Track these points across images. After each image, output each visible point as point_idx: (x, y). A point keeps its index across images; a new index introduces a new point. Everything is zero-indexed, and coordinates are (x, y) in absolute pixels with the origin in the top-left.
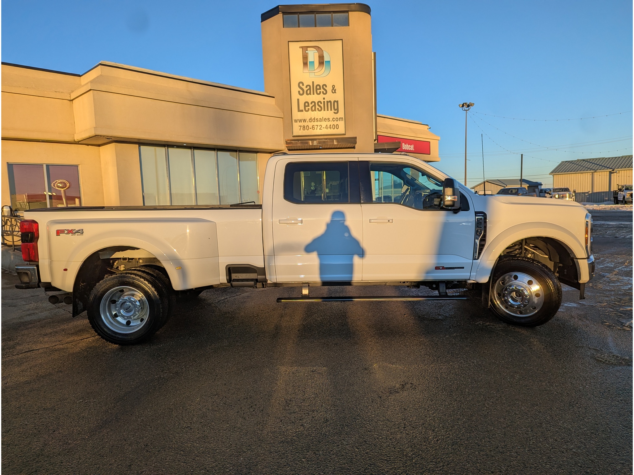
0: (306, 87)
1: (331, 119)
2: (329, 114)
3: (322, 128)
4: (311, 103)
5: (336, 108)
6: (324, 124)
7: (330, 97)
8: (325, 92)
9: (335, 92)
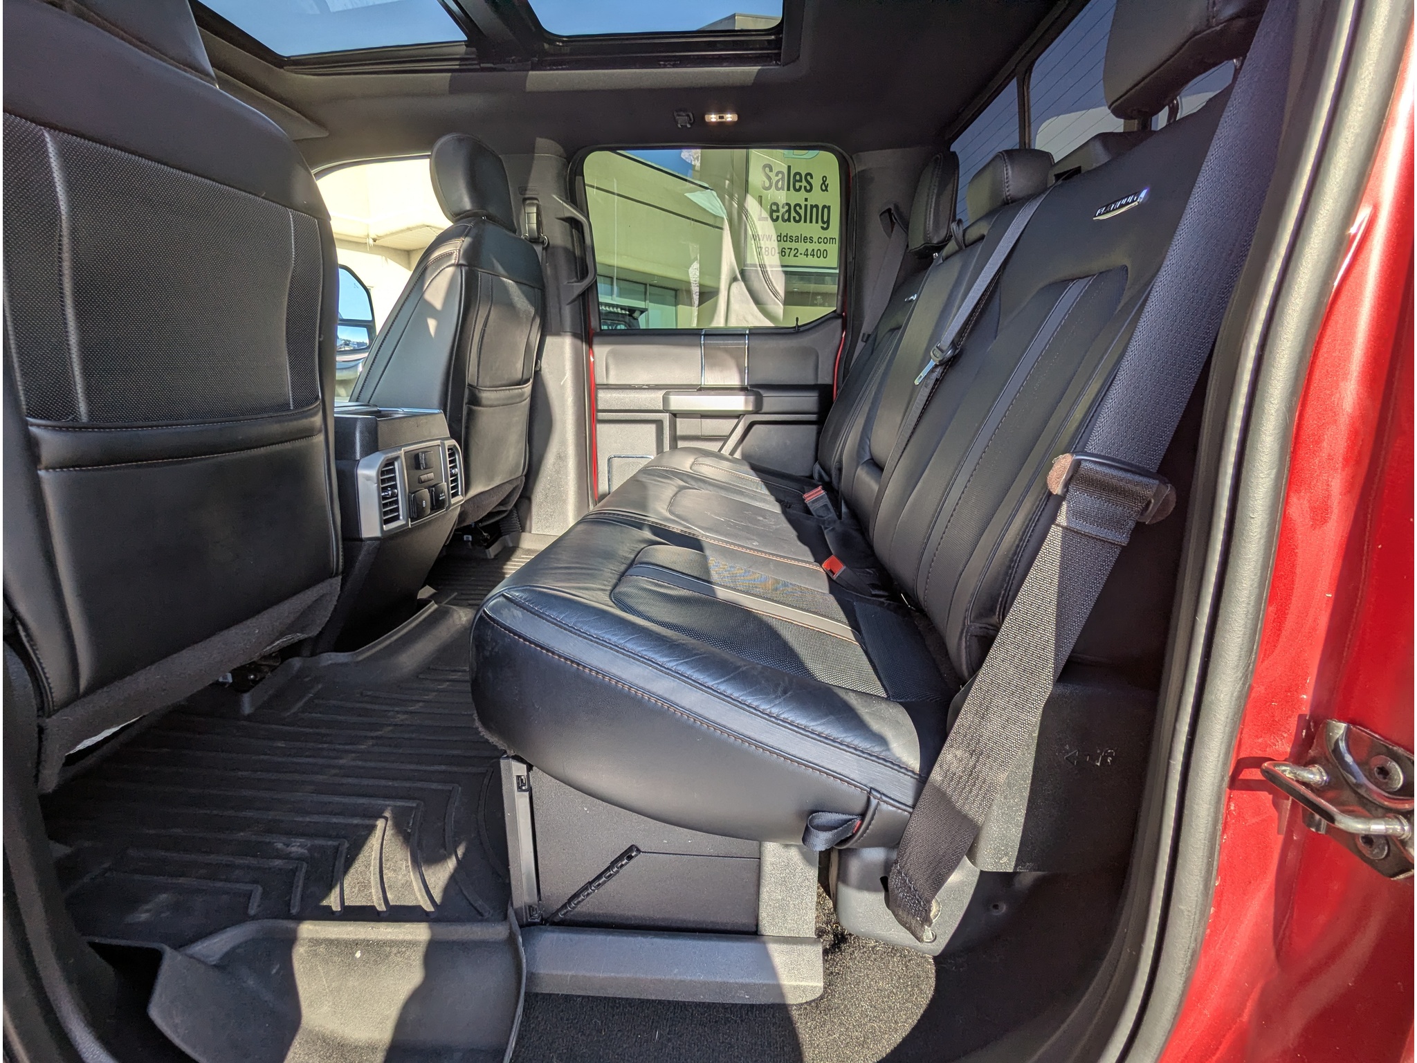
0: (777, 175)
1: (815, 239)
2: (813, 229)
3: (798, 254)
4: (783, 207)
5: (825, 219)
6: (802, 247)
7: (817, 198)
8: (808, 188)
9: (826, 190)
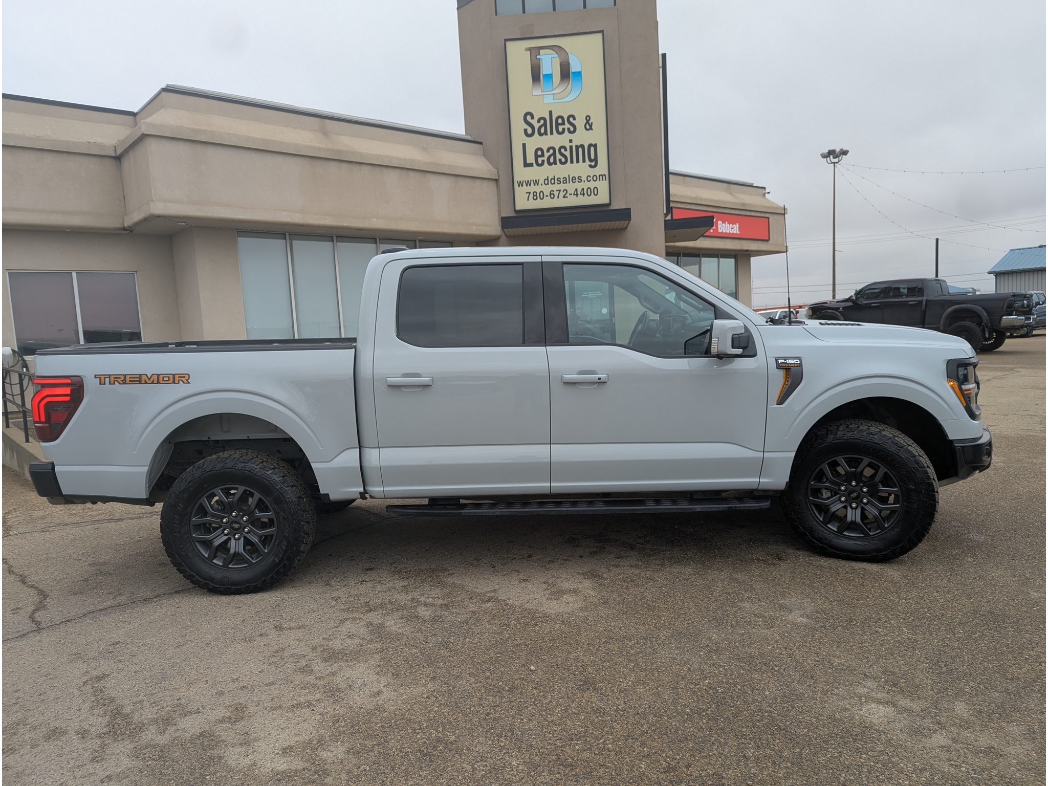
0: (539, 121)
1: (584, 178)
2: (581, 169)
3: (567, 195)
4: (548, 151)
5: (593, 157)
6: (571, 187)
7: (582, 137)
8: (572, 129)
9: (591, 129)
